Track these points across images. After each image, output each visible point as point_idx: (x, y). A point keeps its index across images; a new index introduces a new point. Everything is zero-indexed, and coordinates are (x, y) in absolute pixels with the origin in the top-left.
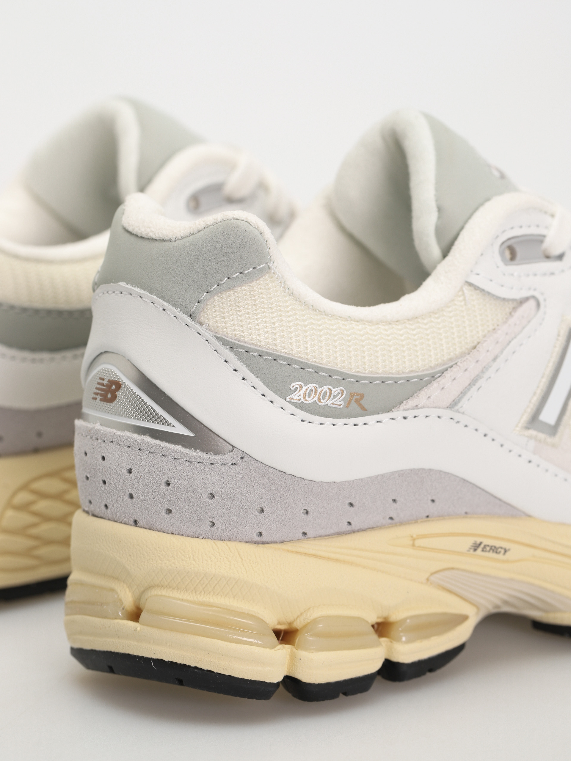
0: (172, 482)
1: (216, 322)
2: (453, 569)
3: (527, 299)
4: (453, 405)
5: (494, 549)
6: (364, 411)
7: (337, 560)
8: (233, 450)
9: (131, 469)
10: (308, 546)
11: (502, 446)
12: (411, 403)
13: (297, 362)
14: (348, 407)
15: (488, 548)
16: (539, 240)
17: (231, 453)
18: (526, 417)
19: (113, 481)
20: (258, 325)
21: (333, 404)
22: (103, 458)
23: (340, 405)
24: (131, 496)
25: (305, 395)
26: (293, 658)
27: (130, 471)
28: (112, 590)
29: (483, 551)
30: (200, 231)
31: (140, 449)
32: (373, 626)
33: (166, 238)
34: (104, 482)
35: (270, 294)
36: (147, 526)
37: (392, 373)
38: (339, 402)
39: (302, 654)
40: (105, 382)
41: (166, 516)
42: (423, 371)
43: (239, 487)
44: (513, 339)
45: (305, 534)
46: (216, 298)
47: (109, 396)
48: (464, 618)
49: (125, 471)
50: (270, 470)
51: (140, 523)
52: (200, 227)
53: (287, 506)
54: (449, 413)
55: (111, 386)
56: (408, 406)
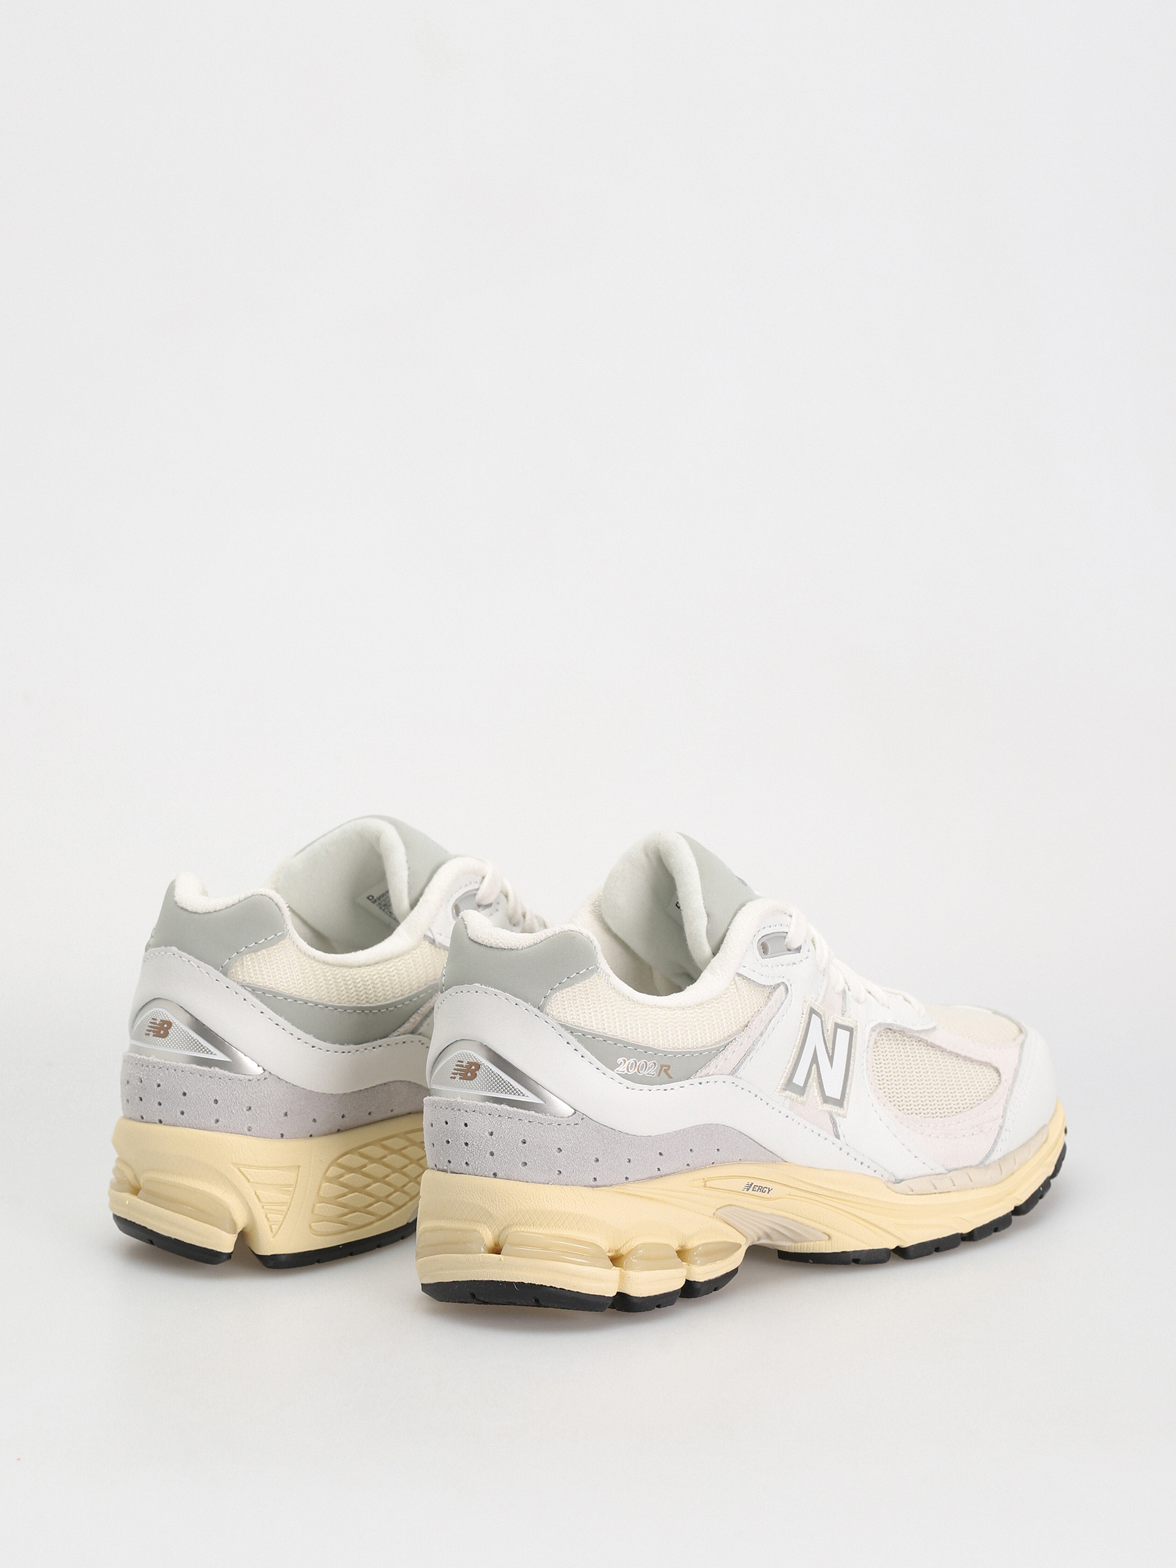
0: (528, 1140)
1: (559, 1012)
2: (731, 1205)
3: (779, 985)
4: (733, 1072)
5: (761, 1189)
6: (671, 1079)
7: (651, 1199)
8: (575, 1113)
9: (492, 1132)
10: (631, 1188)
11: (767, 1104)
12: (704, 1071)
13: (621, 1041)
14: (659, 1075)
15: (757, 1188)
16: (783, 936)
17: (574, 1116)
18: (783, 1081)
19: (476, 1142)
20: (578, 1011)
21: (648, 1074)
22: (466, 1125)
23: (653, 1075)
24: (492, 1154)
25: (628, 1068)
26: (622, 1278)
27: (491, 1134)
28: (475, 1231)
29: (753, 1190)
30: (542, 941)
31: (499, 1116)
32: (677, 1252)
33: (514, 948)
34: (467, 1144)
35: (587, 991)
36: (505, 1177)
37: (679, 1049)
38: (652, 1071)
39: (631, 1273)
40: (464, 1064)
41: (522, 1168)
42: (711, 1046)
43: (580, 1142)
44: (772, 1018)
45: (627, 1178)
46: (558, 993)
47: (469, 1074)
48: (739, 1246)
49: (487, 1134)
50: (603, 1127)
51: (499, 1175)
52: (542, 938)
53: (616, 1156)
54: (731, 1078)
55: (471, 1067)
56: (702, 1074)
